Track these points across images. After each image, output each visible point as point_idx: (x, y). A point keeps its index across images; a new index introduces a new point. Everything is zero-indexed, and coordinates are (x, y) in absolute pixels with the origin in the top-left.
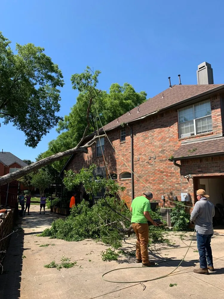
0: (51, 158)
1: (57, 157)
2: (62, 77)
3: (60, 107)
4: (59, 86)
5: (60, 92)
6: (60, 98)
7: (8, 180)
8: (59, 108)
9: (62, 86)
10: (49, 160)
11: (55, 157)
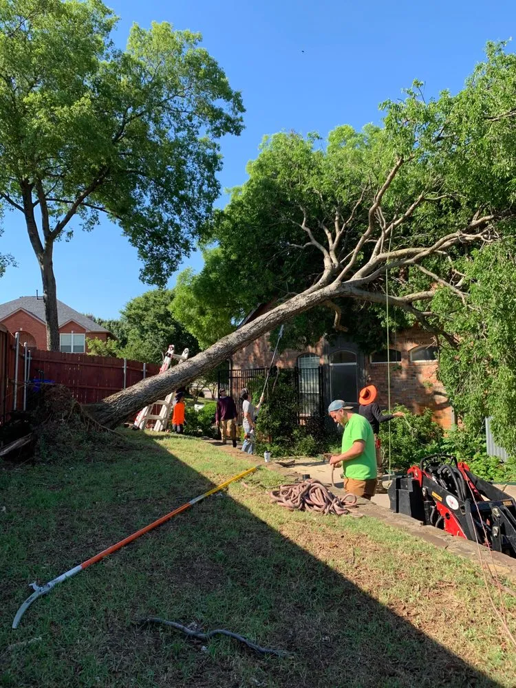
0: (281, 312)
1: (294, 309)
2: (244, 111)
3: (220, 188)
4: (231, 132)
5: (219, 149)
6: (222, 163)
7: (205, 368)
8: (219, 190)
9: (238, 133)
10: (277, 317)
11: (290, 309)
